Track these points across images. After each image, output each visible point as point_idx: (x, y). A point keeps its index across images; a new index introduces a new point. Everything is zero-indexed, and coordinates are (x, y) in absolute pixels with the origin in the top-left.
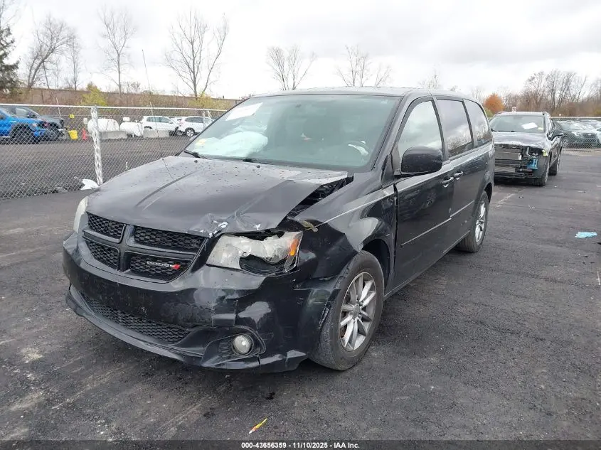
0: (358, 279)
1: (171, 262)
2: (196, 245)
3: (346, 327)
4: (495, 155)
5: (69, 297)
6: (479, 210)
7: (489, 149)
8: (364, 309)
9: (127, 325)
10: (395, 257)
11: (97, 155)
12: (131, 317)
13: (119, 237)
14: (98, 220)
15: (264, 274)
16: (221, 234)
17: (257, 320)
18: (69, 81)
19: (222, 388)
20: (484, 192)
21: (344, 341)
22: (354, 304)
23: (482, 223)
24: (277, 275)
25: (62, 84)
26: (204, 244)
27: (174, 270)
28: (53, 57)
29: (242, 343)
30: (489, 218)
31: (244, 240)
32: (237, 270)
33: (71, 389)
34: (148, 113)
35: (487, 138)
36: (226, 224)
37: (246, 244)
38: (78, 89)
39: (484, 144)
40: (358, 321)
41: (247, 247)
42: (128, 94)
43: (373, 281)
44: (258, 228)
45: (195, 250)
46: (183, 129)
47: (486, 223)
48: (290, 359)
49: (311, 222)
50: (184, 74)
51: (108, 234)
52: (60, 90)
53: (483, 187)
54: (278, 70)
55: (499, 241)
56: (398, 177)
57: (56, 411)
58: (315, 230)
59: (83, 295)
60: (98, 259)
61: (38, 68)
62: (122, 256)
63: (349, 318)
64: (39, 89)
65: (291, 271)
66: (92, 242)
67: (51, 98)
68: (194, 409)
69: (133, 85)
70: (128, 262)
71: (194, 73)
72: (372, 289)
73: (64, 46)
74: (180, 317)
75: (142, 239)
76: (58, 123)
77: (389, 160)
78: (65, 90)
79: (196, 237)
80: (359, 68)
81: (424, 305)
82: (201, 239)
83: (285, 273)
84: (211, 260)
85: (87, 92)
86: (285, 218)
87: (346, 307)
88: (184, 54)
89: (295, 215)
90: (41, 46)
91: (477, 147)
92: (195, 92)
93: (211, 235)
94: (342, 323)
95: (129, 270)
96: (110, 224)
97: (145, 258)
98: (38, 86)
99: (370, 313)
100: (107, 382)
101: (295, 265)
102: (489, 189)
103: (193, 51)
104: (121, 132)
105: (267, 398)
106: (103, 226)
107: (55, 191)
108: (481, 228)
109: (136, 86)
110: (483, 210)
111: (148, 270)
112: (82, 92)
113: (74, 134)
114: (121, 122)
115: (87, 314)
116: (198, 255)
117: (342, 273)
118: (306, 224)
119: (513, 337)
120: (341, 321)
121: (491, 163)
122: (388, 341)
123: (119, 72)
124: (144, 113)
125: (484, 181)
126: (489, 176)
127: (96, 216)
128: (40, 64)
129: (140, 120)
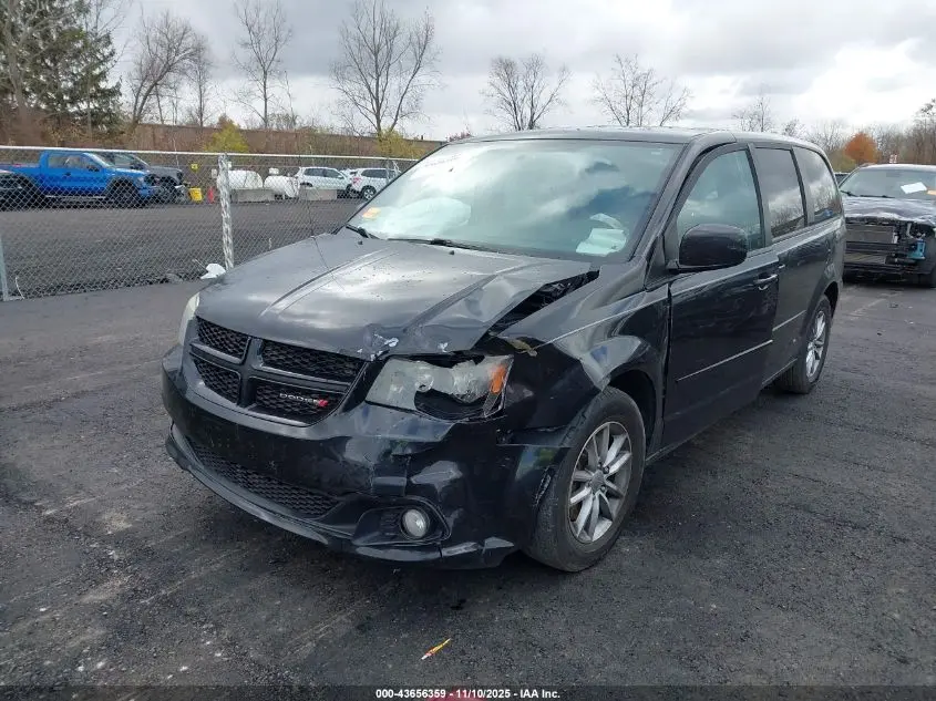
0: (601, 432)
1: (317, 396)
2: (351, 372)
3: (580, 505)
4: (846, 235)
5: (171, 442)
6: (814, 325)
7: (836, 226)
8: (612, 478)
9: (248, 486)
10: (664, 400)
11: (226, 227)
12: (255, 475)
13: (240, 357)
14: (212, 329)
15: (451, 418)
16: (388, 355)
17: (438, 488)
18: (193, 113)
19: (387, 588)
20: (824, 298)
21: (576, 527)
22: (594, 471)
23: (818, 347)
24: (471, 420)
25: (182, 118)
26: (363, 371)
27: (319, 408)
28: (171, 77)
29: (416, 522)
30: (831, 339)
31: (422, 366)
32: (411, 411)
33: (169, 575)
34: (308, 162)
35: (835, 208)
36: (397, 341)
37: (425, 371)
38: (205, 125)
39: (828, 218)
40: (600, 497)
41: (427, 377)
42: (277, 132)
43: (627, 435)
44: (443, 348)
45: (350, 379)
46: (358, 187)
47: (826, 346)
48: (488, 550)
49: (527, 342)
50: (363, 103)
51: (224, 350)
52: (180, 127)
53: (822, 289)
54: (507, 94)
55: (849, 376)
56: (675, 272)
57: (144, 607)
58: (533, 354)
59: (189, 440)
60: (211, 387)
61: (148, 94)
62: (245, 384)
63: (585, 492)
64: (149, 125)
65: (494, 416)
66: (203, 362)
67: (166, 139)
68: (343, 617)
69: (286, 118)
70: (252, 393)
71: (377, 100)
72: (624, 448)
73: (187, 61)
74: (325, 480)
75: (274, 358)
76: (176, 178)
77: (660, 245)
78: (187, 128)
79: (353, 360)
80: (637, 92)
81: (714, 475)
82: (359, 362)
83: (484, 419)
84: (372, 395)
85: (219, 130)
86: (487, 335)
87: (579, 475)
88: (363, 70)
89: (503, 329)
90: (153, 61)
91: (811, 224)
92: (379, 128)
93: (373, 356)
94: (574, 500)
95: (254, 405)
96: (229, 335)
97: (278, 388)
98: (148, 121)
99: (620, 487)
100: (220, 570)
101: (500, 408)
102: (832, 293)
103: (377, 66)
104: (265, 190)
105: (453, 608)
106: (219, 338)
107: (165, 281)
108: (816, 354)
109: (291, 120)
110: (820, 327)
111: (280, 406)
112: (211, 129)
113: (197, 194)
114: (265, 175)
115: (193, 467)
116: (353, 386)
117: (574, 423)
118: (519, 344)
119: (857, 534)
120: (572, 496)
121: (841, 248)
122: (649, 531)
123: (266, 100)
124: (300, 162)
125: (823, 279)
126: (833, 270)
127: (209, 323)
128: (152, 87)
129: (294, 173)
